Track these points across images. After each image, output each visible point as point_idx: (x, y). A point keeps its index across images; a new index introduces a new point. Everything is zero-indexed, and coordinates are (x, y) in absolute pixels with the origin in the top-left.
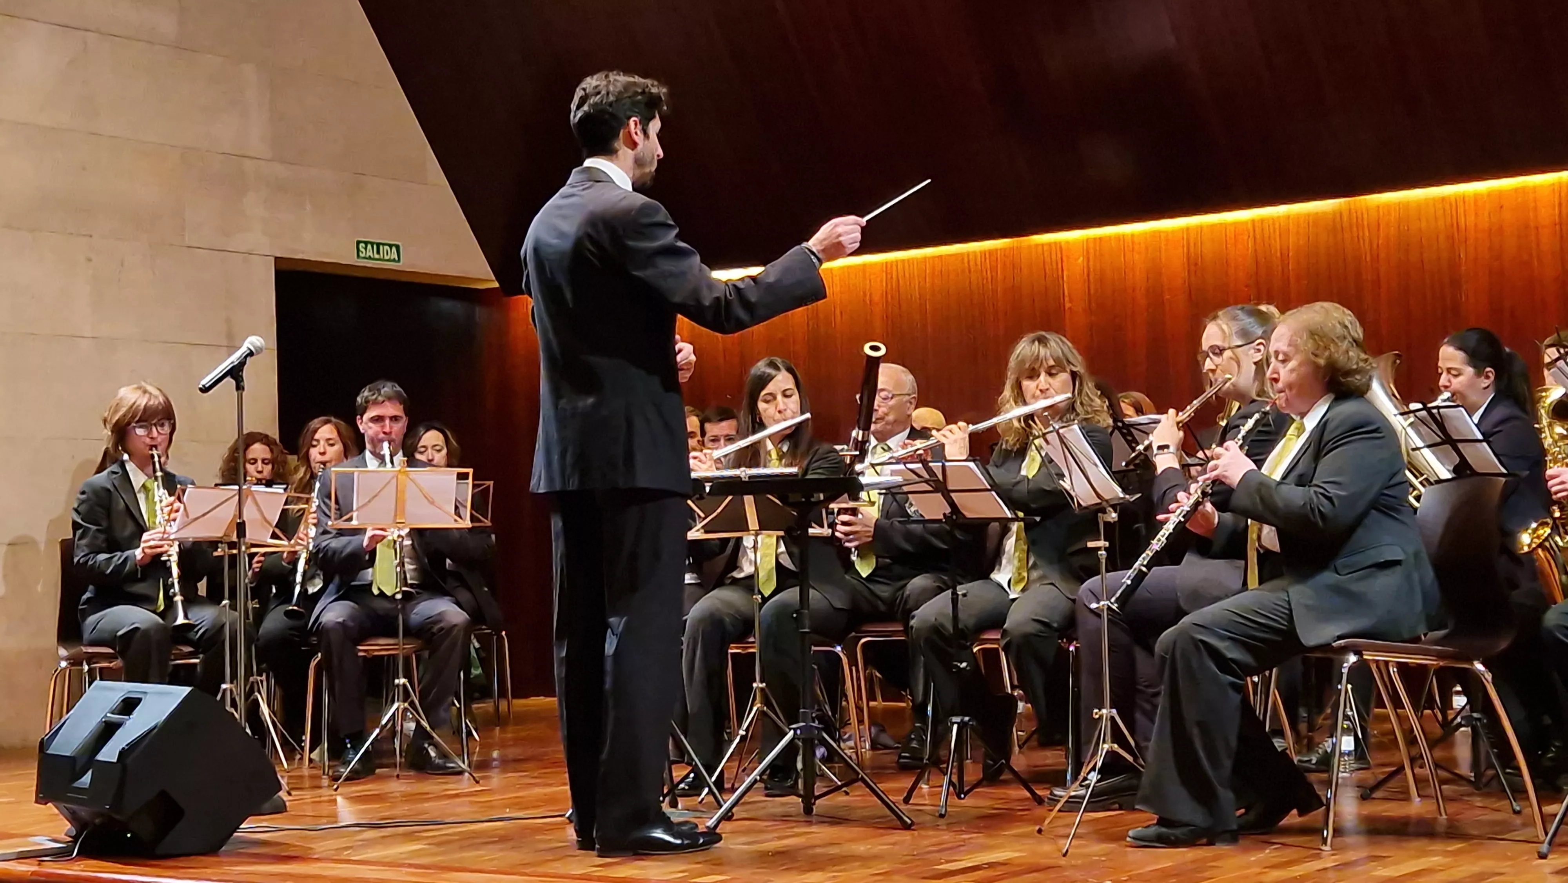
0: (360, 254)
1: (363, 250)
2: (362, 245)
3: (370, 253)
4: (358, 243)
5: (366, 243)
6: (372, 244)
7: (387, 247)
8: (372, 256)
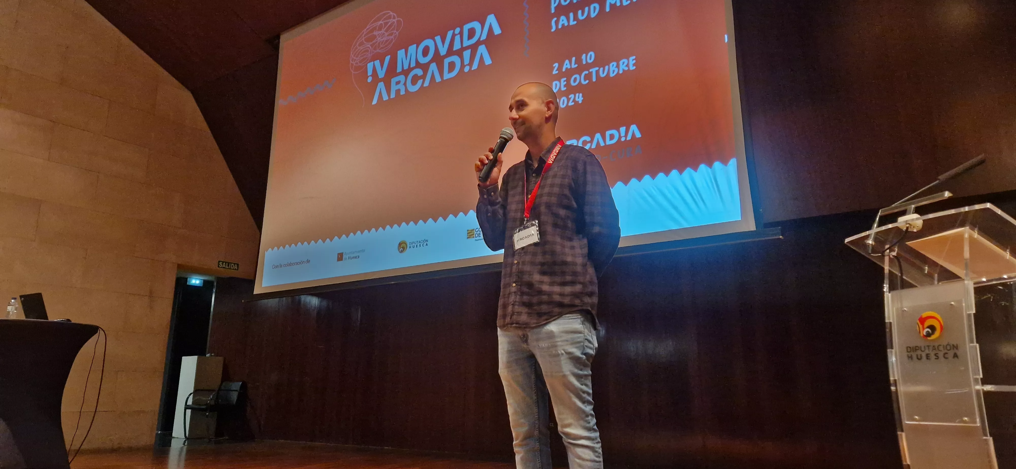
0: (220, 266)
1: (222, 265)
2: (221, 263)
3: (225, 266)
4: (219, 262)
5: (223, 262)
6: (226, 263)
7: (232, 264)
8: (225, 267)
